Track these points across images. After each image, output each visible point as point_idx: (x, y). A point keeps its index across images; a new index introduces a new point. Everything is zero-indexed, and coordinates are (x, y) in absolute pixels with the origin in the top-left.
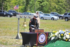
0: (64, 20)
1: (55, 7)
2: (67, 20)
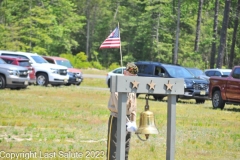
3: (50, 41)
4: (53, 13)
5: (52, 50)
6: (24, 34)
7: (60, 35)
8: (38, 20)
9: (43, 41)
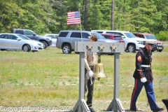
0: (61, 51)
1: (17, 14)
2: (67, 49)
3: (152, 23)
4: (155, 4)
5: (155, 29)
6: (135, 19)
7: (160, 19)
8: (144, 9)
9: (147, 23)
